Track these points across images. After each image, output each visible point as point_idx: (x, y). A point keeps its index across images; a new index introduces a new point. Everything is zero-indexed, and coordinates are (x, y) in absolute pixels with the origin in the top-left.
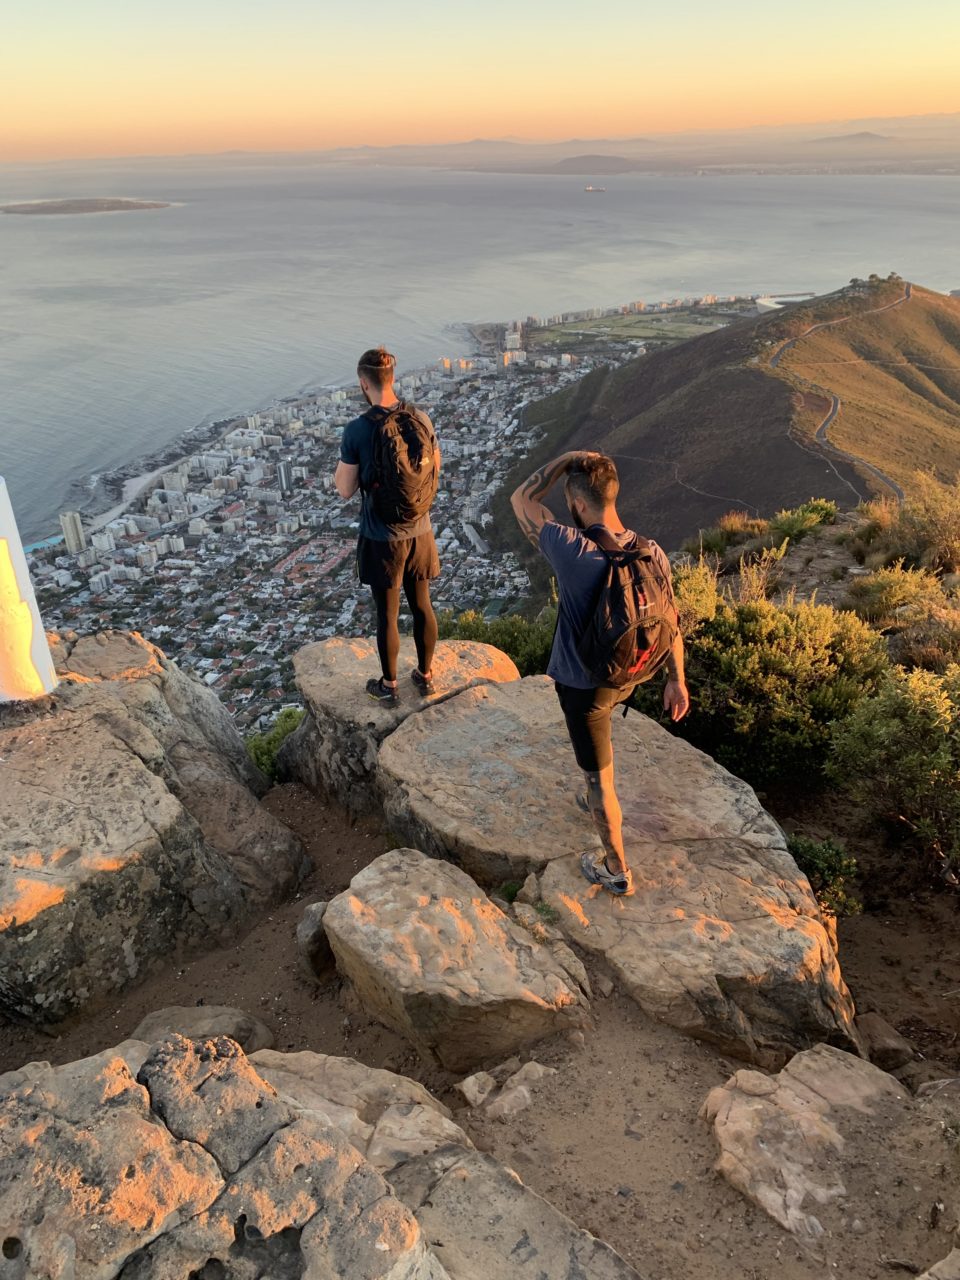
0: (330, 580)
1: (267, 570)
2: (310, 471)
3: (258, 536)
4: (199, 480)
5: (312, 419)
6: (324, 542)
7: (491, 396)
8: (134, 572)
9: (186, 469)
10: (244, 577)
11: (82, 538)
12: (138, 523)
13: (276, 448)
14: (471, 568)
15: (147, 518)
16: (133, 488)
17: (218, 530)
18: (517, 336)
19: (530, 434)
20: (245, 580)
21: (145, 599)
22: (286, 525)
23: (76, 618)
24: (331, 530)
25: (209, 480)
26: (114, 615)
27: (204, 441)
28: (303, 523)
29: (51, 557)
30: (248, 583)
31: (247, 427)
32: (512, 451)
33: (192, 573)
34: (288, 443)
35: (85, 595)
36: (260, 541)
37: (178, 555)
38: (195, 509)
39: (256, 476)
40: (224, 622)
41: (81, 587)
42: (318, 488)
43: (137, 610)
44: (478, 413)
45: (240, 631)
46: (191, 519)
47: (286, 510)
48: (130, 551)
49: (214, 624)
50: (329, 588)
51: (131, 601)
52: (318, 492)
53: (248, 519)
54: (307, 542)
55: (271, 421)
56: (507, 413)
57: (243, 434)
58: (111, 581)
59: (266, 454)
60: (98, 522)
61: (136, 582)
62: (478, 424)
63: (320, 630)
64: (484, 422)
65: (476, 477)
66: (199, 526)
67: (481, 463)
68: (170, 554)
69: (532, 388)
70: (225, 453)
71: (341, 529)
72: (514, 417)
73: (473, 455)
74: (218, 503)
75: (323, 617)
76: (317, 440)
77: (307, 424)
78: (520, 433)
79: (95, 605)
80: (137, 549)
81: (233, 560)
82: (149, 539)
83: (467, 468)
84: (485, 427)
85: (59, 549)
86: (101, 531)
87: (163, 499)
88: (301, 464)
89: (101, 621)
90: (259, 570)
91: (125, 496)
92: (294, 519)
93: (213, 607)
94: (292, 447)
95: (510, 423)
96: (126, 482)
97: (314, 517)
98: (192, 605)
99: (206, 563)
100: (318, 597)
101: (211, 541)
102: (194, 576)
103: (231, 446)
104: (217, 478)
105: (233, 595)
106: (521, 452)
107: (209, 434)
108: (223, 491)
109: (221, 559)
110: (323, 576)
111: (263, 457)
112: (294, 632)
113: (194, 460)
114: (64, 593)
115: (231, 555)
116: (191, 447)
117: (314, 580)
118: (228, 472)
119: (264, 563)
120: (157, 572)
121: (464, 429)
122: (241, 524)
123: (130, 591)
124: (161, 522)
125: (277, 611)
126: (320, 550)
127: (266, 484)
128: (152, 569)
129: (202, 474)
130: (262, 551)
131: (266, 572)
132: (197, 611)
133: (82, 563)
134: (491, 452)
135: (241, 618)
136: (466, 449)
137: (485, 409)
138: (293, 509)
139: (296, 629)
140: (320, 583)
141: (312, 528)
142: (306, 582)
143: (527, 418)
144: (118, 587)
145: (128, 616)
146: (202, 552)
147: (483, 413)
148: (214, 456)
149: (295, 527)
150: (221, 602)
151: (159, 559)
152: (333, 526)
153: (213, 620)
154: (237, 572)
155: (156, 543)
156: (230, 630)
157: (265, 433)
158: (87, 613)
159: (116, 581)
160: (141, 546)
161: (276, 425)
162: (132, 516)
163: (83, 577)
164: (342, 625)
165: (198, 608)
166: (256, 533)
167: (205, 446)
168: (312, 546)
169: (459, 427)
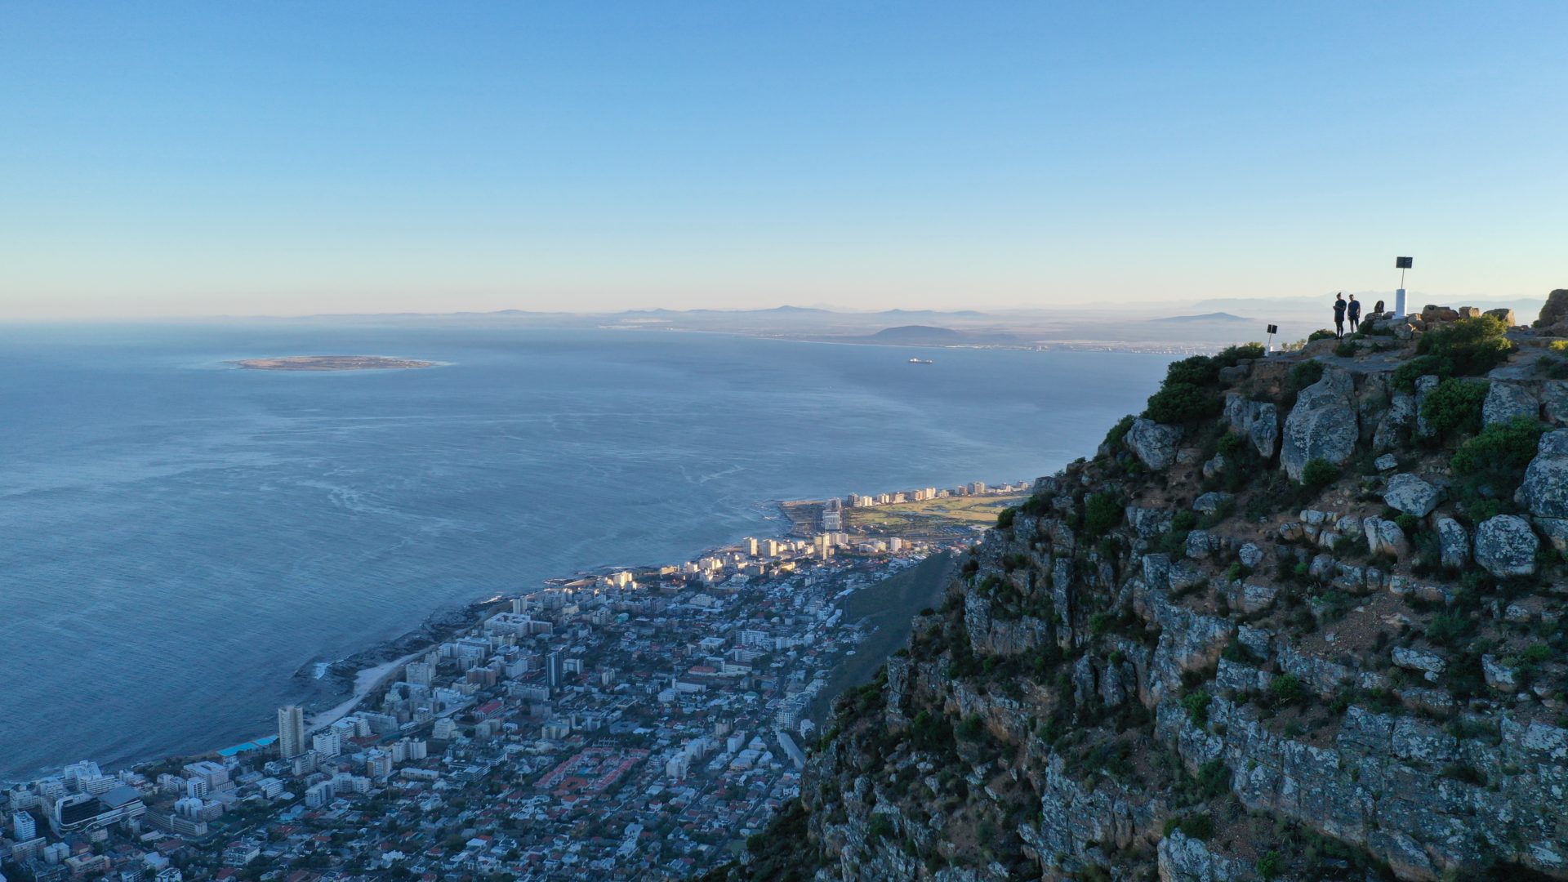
0: (608, 798)
1: (528, 784)
2: (585, 665)
3: (518, 742)
4: (449, 672)
5: (590, 603)
6: (602, 751)
7: (807, 582)
8: (362, 783)
9: (433, 659)
10: (500, 792)
11: (301, 738)
12: (371, 722)
13: (546, 637)
14: (789, 787)
15: (383, 716)
16: (368, 679)
17: (469, 734)
18: (837, 515)
19: (857, 627)
20: (500, 796)
21: (374, 817)
22: (554, 729)
23: (286, 839)
24: (609, 736)
25: (461, 673)
26: (334, 836)
27: (458, 627)
28: (574, 727)
29: (258, 762)
30: (504, 801)
31: (510, 610)
32: (835, 646)
33: (435, 787)
34: (559, 631)
35: (298, 810)
36: (521, 748)
37: (417, 763)
38: (442, 707)
39: (519, 668)
40: (473, 848)
41: (294, 800)
42: (594, 685)
43: (363, 830)
44: (792, 600)
45: (492, 860)
46: (437, 719)
47: (555, 710)
48: (359, 757)
49: (460, 851)
50: (606, 808)
51: (356, 819)
52: (595, 690)
53: (507, 721)
54: (580, 750)
55: (540, 604)
56: (828, 602)
57: (506, 618)
58: (332, 794)
59: (533, 643)
60: (321, 721)
61: (363, 796)
62: (793, 613)
63: (595, 862)
64: (800, 612)
65: (792, 676)
66: (446, 728)
67: (797, 659)
68: (409, 761)
69: (857, 574)
70: (483, 641)
71: (622, 735)
72: (837, 607)
73: (788, 650)
74: (473, 700)
75: (600, 846)
76: (596, 628)
77: (584, 609)
78: (845, 625)
79: (310, 824)
80: (367, 754)
81: (486, 771)
82: (385, 743)
83: (780, 665)
84: (802, 617)
85: (269, 752)
86: (326, 730)
87: (405, 693)
88: (575, 656)
89: (317, 843)
90: (518, 785)
91: (357, 690)
92: (564, 721)
93: (458, 829)
94: (563, 636)
95: (832, 613)
96: (359, 673)
97: (589, 720)
98: (433, 826)
99: (453, 774)
100: (592, 819)
101: (459, 747)
102: (437, 790)
103: (491, 633)
104: (471, 670)
105: (485, 814)
106: (848, 647)
107: (463, 618)
108: (478, 686)
109: (472, 770)
110: (599, 794)
111: (529, 647)
112: (563, 864)
113: (444, 648)
114: (272, 807)
115: (484, 764)
116: (441, 632)
117: (588, 798)
118: (484, 663)
119: (525, 776)
120: (390, 783)
121: (775, 620)
122: (498, 726)
123: (355, 807)
124: (400, 721)
125: (541, 837)
126: (594, 762)
127: (529, 679)
128: (385, 780)
129: (453, 665)
130: (523, 760)
131: (528, 787)
132: (440, 834)
133: (297, 769)
134: (810, 647)
135: (495, 844)
136: (779, 642)
137: (801, 596)
138: (563, 711)
139: (566, 860)
140: (596, 802)
141: (586, 734)
142: (577, 801)
143: (852, 609)
144: (340, 801)
145: (351, 839)
146: (448, 760)
147: (798, 601)
148: (470, 644)
149: (565, 732)
150: (470, 823)
151: (394, 768)
152: (612, 731)
153: (460, 846)
154: (491, 786)
155: (393, 747)
156: (481, 858)
157: (532, 619)
158: (299, 833)
159: (338, 795)
160: (373, 751)
161: (545, 610)
162: (364, 714)
163: (297, 787)
164: (623, 856)
165: (441, 831)
166: (517, 738)
167: (459, 632)
168: (585, 757)
169: (768, 616)
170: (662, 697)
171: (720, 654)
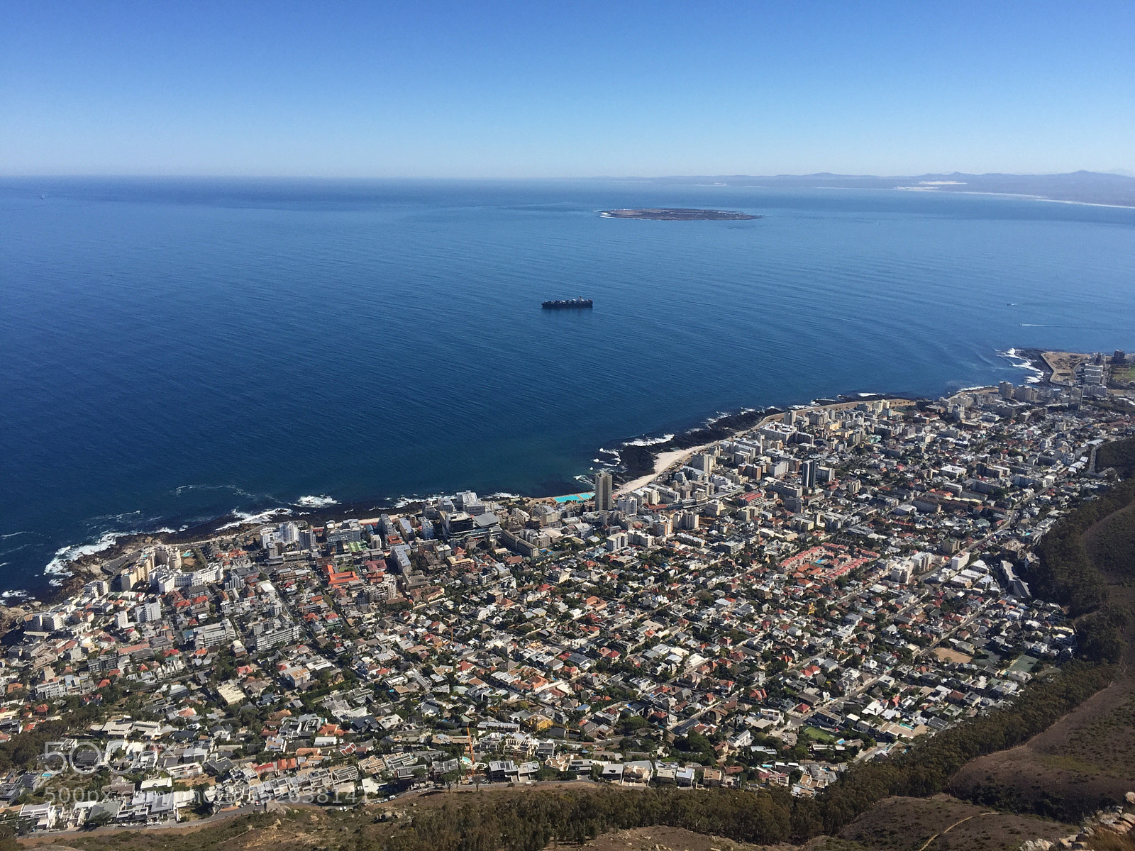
0: (837, 587)
2: (837, 474)
4: (726, 464)
11: (610, 497)
12: (661, 494)
13: (807, 446)
15: (670, 491)
16: (665, 461)
17: (734, 515)
22: (801, 522)
23: (588, 570)
25: (735, 466)
26: (621, 575)
28: (818, 524)
29: (579, 510)
31: (781, 421)
33: (700, 552)
34: (819, 442)
35: (600, 551)
36: (772, 533)
37: (690, 530)
38: (716, 491)
39: (781, 469)
40: (720, 606)
43: (643, 575)
46: (710, 499)
48: (648, 519)
49: (710, 606)
51: (638, 565)
53: (764, 509)
55: (807, 419)
57: (777, 427)
58: (626, 543)
59: (795, 450)
60: (627, 487)
66: (717, 507)
68: (684, 528)
70: (755, 442)
71: (858, 537)
72: (1083, 454)
74: (740, 489)
75: (822, 626)
79: (607, 562)
80: (655, 518)
81: (741, 546)
82: (669, 511)
85: (588, 504)
87: (689, 476)
90: (765, 562)
91: (656, 468)
93: (712, 589)
94: (823, 447)
97: (832, 519)
101: (723, 524)
102: (701, 555)
103: (763, 437)
104: (743, 465)
108: (747, 478)
109: (730, 543)
110: (830, 583)
111: (792, 453)
115: (741, 541)
117: (819, 584)
118: (754, 461)
120: (667, 543)
122: (757, 513)
123: (640, 556)
125: (774, 608)
128: (664, 540)
129: (730, 459)
131: (772, 565)
132: (697, 590)
140: (824, 589)
142: (810, 584)
144: (630, 550)
150: (722, 586)
151: (673, 532)
153: (711, 602)
154: (744, 559)
155: (674, 515)
157: (798, 430)
158: (598, 568)
159: (630, 544)
160: (659, 516)
161: (811, 424)
162: (658, 487)
164: (840, 639)
167: (738, 433)
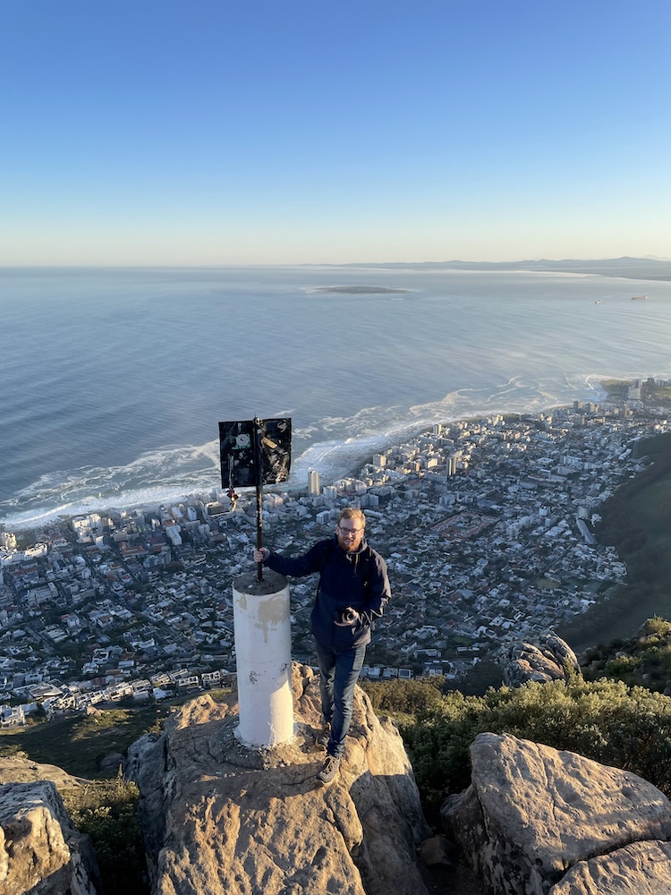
1: (429, 528)
2: (470, 466)
3: (426, 504)
4: (395, 462)
6: (471, 515)
7: (611, 431)
9: (388, 453)
10: (413, 529)
11: (318, 487)
12: (352, 483)
13: (449, 448)
15: (359, 481)
18: (638, 391)
19: (640, 461)
20: (413, 532)
22: (446, 499)
23: (305, 538)
24: (477, 507)
25: (401, 463)
28: (458, 500)
29: (297, 497)
30: (415, 535)
31: (432, 432)
32: (623, 471)
33: (380, 521)
34: (457, 445)
35: (312, 524)
36: (427, 507)
37: (373, 508)
38: (389, 479)
39: (432, 463)
40: (394, 558)
41: (311, 519)
44: (599, 441)
45: (403, 566)
46: (386, 486)
47: (448, 489)
48: (345, 501)
50: (469, 548)
52: (472, 480)
53: (422, 491)
54: (459, 513)
55: (449, 430)
56: (623, 444)
57: (429, 436)
58: (329, 518)
59: (442, 450)
62: (598, 448)
64: (603, 448)
68: (369, 506)
69: (646, 428)
70: (415, 446)
73: (592, 470)
74: (405, 478)
75: (462, 568)
76: (477, 445)
77: (472, 434)
78: (632, 460)
79: (317, 532)
80: (349, 500)
82: (358, 495)
83: (585, 479)
85: (303, 492)
86: (330, 485)
87: (371, 470)
88: (464, 460)
92: (453, 496)
93: (389, 546)
94: (459, 448)
95: (624, 451)
97: (466, 497)
99: (390, 517)
100: (460, 553)
101: (396, 502)
102: (381, 524)
104: (407, 462)
105: (403, 540)
106: (631, 473)
111: (439, 453)
113: (395, 448)
114: (301, 521)
117: (460, 540)
118: (414, 459)
119: (427, 523)
121: (586, 451)
122: (417, 494)
124: (367, 485)
125: (431, 558)
126: (467, 520)
127: (437, 470)
129: (398, 458)
130: (428, 514)
133: (314, 503)
134: (606, 470)
135: (406, 557)
136: (586, 466)
137: (605, 439)
138: (453, 490)
140: (463, 543)
141: (464, 504)
142: (454, 541)
143: (638, 449)
146: (388, 508)
147: (603, 442)
148: (408, 448)
149: (452, 502)
150: (394, 545)
152: (479, 505)
155: (361, 498)
156: (397, 564)
157: (443, 437)
159: (332, 519)
160: (352, 499)
161: (451, 432)
163: (313, 512)
164: (474, 576)
166: (426, 501)
168: (462, 517)
170: (510, 489)
171: (549, 469)
